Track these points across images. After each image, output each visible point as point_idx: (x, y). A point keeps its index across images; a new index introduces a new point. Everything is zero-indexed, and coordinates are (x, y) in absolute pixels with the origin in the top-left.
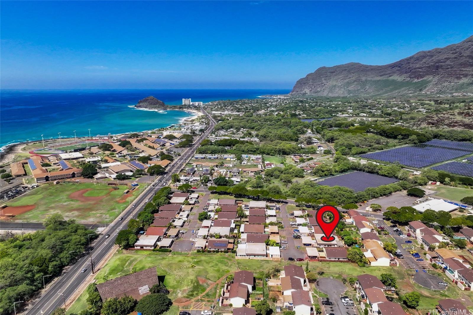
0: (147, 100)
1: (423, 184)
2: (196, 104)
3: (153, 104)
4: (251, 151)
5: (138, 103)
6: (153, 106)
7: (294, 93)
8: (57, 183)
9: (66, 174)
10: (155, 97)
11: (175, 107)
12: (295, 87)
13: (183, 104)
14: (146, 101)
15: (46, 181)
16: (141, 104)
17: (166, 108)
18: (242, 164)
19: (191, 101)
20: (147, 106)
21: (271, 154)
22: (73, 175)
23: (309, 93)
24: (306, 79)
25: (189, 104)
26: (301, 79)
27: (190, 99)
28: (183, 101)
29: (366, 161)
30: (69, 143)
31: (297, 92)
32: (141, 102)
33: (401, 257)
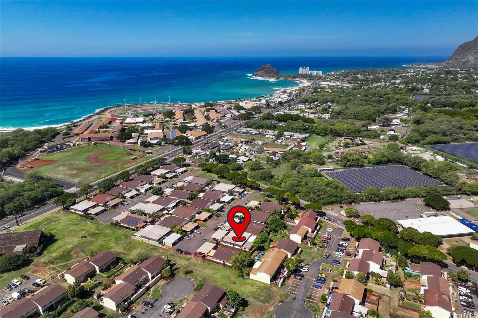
0: (264, 68)
1: (470, 193)
2: (315, 73)
3: (269, 73)
4: (300, 129)
5: (256, 71)
6: (267, 75)
7: (452, 61)
8: (95, 144)
9: (106, 136)
10: (271, 66)
11: (289, 76)
12: (454, 54)
13: (300, 73)
14: (262, 69)
15: (89, 141)
16: (258, 73)
17: (279, 77)
18: (276, 143)
19: (308, 70)
20: (263, 74)
21: (320, 134)
22: (112, 139)
23: (472, 61)
24: (473, 43)
25: (306, 73)
26: (466, 43)
27: (308, 68)
28: (300, 70)
29: (432, 153)
30: (150, 108)
31: (457, 59)
32: (258, 70)
33: (297, 278)
